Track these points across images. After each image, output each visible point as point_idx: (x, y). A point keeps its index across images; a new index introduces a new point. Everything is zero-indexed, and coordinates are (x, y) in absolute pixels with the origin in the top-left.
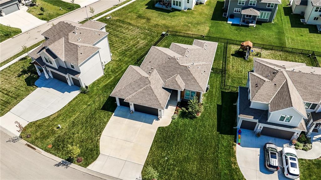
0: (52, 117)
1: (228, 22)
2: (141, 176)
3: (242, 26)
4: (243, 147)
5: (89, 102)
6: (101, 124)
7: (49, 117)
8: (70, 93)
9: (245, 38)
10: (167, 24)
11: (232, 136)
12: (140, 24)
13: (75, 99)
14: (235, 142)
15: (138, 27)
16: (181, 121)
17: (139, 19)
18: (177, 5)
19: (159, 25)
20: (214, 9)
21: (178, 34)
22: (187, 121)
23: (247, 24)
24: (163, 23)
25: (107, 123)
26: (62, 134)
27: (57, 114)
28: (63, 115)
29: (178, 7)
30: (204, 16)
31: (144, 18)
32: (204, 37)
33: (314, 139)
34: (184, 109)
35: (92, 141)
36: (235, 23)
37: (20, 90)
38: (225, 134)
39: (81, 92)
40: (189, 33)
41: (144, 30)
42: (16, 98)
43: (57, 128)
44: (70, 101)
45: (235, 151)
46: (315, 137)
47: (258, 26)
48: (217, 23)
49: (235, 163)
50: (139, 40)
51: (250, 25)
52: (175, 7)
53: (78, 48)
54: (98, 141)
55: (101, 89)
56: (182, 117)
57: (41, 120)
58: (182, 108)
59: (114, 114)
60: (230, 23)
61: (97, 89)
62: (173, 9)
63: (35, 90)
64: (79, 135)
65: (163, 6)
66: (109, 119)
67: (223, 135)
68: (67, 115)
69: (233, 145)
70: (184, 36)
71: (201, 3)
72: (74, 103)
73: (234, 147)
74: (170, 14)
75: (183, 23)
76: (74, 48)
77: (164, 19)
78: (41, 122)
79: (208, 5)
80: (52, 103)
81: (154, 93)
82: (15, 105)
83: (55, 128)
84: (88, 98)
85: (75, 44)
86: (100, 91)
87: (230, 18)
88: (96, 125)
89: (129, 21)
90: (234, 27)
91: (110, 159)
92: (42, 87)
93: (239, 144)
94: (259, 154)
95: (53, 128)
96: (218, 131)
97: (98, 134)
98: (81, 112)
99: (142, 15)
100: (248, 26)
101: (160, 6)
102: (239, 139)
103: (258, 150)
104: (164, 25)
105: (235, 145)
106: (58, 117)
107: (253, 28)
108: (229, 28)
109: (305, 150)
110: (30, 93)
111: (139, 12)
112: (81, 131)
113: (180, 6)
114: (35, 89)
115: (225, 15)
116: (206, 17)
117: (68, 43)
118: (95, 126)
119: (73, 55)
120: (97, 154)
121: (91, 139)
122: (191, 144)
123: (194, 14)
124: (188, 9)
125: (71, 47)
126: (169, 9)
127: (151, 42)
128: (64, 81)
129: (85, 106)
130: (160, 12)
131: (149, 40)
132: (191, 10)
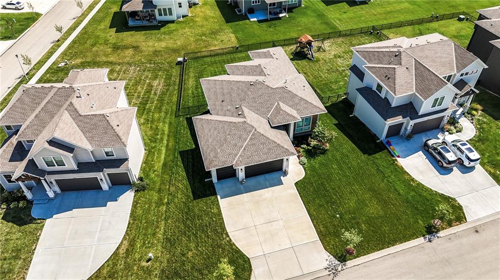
0: (121, 251)
1: (252, 20)
2: (329, 254)
3: (272, 19)
4: (404, 158)
5: (165, 199)
6: (214, 219)
7: (116, 253)
8: (117, 201)
9: (288, 34)
10: (170, 45)
11: (384, 152)
12: (128, 59)
13: (136, 205)
14: (393, 156)
15: (130, 64)
16: (316, 162)
17: (119, 51)
18: (166, 15)
19: (160, 51)
20: (217, 8)
21: (199, 54)
22: (320, 158)
23: (276, 16)
24: (163, 46)
25: (221, 213)
26: (165, 264)
27: (125, 242)
28: (138, 238)
29: (168, 18)
30: (212, 20)
31: (126, 47)
32: (238, 48)
33: (457, 116)
34: (304, 146)
35: (223, 249)
36: (261, 18)
37: (12, 240)
38: (376, 153)
39: (136, 191)
40: (213, 49)
41: (142, 66)
42: (16, 258)
43: (147, 262)
44: (130, 212)
45: (402, 167)
46: (457, 114)
47: (291, 14)
48: (238, 25)
49: (413, 180)
50: (148, 81)
51: (281, 15)
52: (164, 18)
53: (108, 118)
54: (230, 244)
55: (163, 173)
56: (312, 157)
57: (106, 265)
58: (302, 146)
59: (219, 197)
60: (254, 21)
61: (157, 176)
62: (160, 22)
63: (43, 225)
64: (194, 251)
65: (143, 21)
66: (219, 206)
67: (374, 155)
68: (145, 234)
69: (393, 160)
70: (210, 56)
71: (195, 4)
72: (139, 211)
73: (396, 162)
74: (163, 30)
75: (192, 39)
76: (100, 121)
77: (160, 40)
78: (109, 268)
79: (205, 4)
80: (100, 231)
81: (268, 138)
82: (27, 269)
83: (144, 264)
84: (157, 194)
85: (97, 113)
86: (165, 176)
87: (249, 13)
88: (208, 225)
89: (104, 59)
90: (264, 25)
91: (269, 257)
92: (54, 216)
93: (398, 157)
94: (426, 157)
95: (139, 265)
96: (364, 154)
97: (222, 234)
98: (165, 218)
99: (119, 44)
100: (280, 18)
101: (139, 23)
102: (394, 151)
103: (421, 153)
104: (167, 48)
105: (396, 160)
106: (133, 246)
107: (286, 19)
108: (258, 27)
109: (460, 132)
110: (40, 235)
111: (109, 41)
112: (192, 245)
113: (171, 14)
114: (41, 224)
115: (240, 11)
116: (216, 20)
117: (81, 118)
118: (206, 226)
119: (106, 133)
120: (245, 261)
121: (219, 247)
122: (350, 183)
123: (196, 21)
124: (183, 17)
125: (93, 122)
126: (155, 23)
127: (171, 79)
128: (94, 185)
129: (164, 208)
130: (144, 32)
131: (164, 77)
132: (188, 17)
